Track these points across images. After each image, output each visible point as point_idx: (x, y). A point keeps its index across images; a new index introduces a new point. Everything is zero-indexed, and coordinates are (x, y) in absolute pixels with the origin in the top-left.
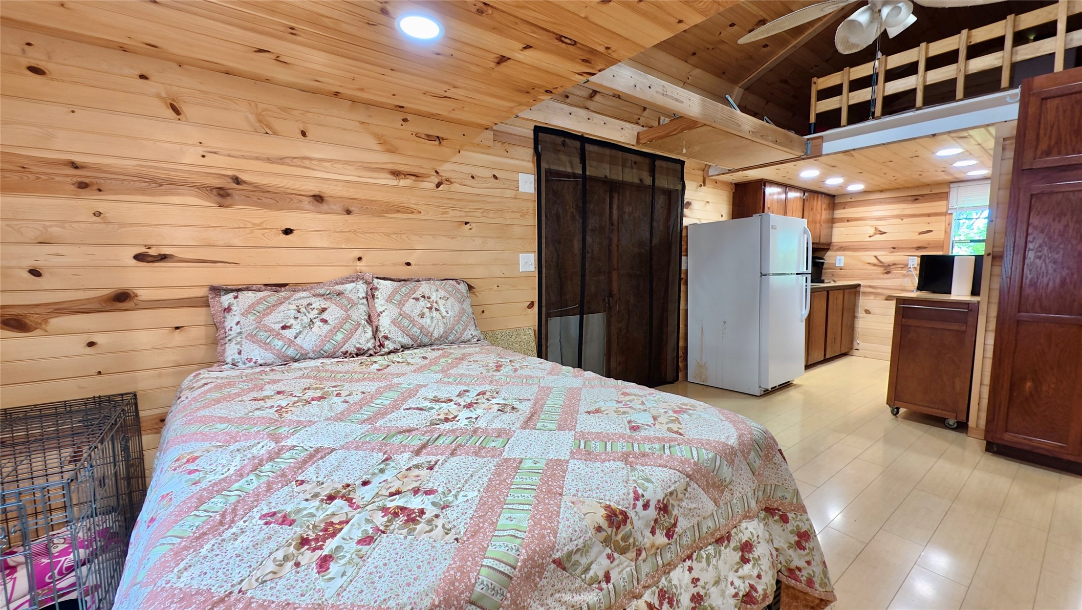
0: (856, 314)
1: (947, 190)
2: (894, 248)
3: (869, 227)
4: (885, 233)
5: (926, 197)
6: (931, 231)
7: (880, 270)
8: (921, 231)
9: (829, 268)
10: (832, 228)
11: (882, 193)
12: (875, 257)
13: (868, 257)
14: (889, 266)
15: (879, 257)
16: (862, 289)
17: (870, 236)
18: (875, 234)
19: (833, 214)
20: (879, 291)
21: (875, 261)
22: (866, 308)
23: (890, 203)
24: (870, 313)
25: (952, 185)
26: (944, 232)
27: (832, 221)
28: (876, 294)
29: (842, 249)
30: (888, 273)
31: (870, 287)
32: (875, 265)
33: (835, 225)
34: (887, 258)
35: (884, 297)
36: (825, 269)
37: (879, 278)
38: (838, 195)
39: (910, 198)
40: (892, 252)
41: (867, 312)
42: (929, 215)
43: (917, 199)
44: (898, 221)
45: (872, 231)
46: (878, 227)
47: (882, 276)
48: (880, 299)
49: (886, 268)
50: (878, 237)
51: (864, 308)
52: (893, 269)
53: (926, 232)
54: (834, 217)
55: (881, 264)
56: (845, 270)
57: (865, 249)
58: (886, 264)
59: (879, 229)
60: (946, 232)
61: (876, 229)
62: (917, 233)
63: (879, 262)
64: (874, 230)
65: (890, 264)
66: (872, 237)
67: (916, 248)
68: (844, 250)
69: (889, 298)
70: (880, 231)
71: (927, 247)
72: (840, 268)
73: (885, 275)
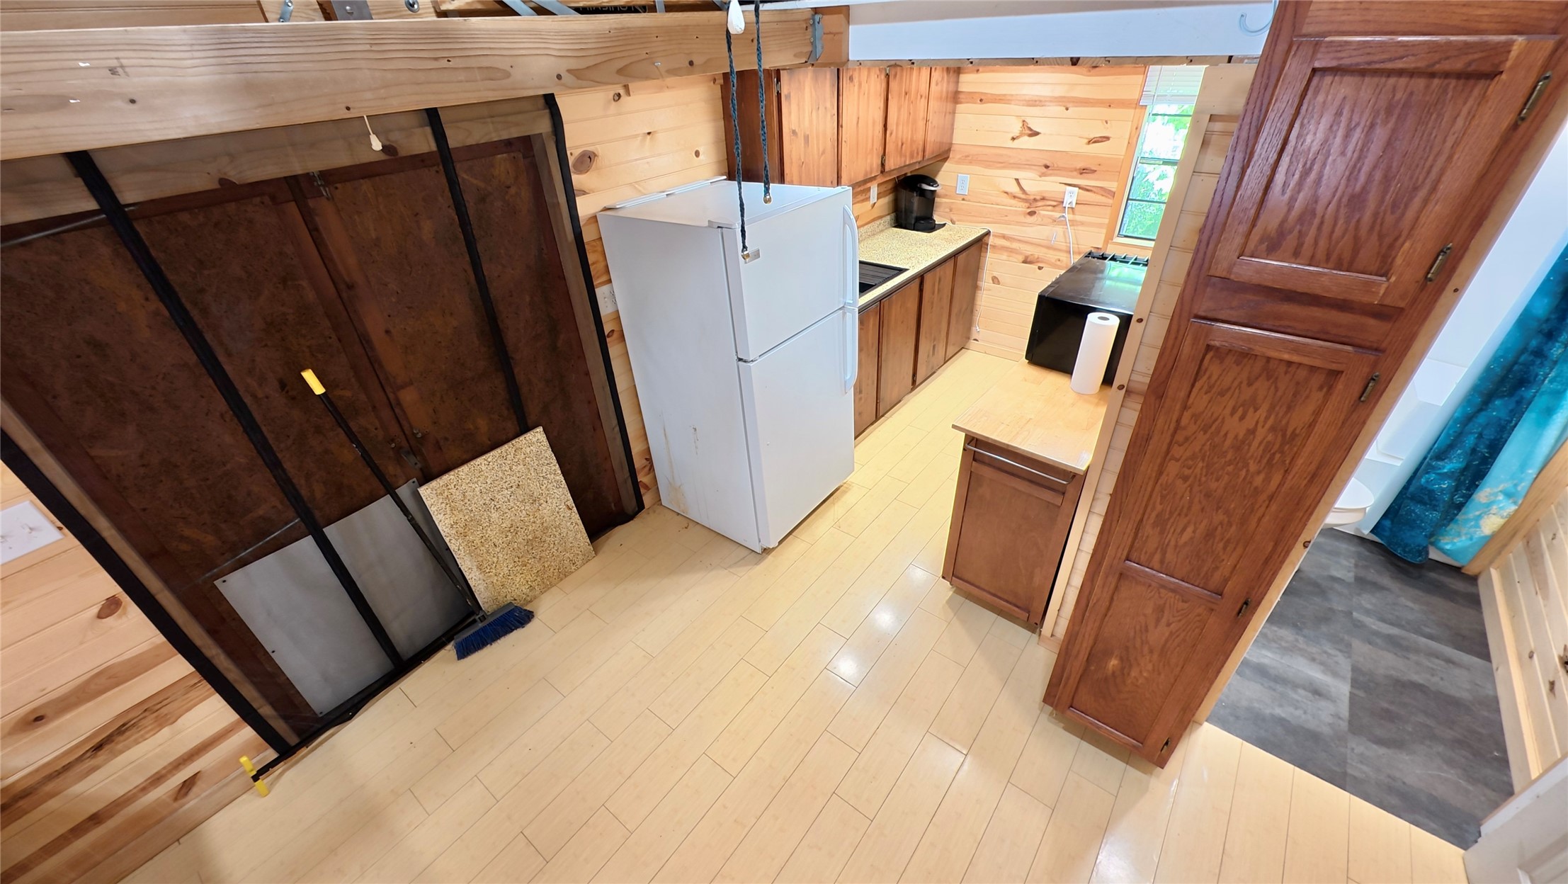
0: (979, 283)
2: (1047, 167)
3: (1014, 120)
4: (1037, 134)
6: (1108, 138)
7: (1022, 207)
8: (1092, 136)
9: (945, 196)
10: (954, 113)
12: (1017, 180)
13: (1005, 179)
14: (1035, 200)
15: (1022, 183)
16: (991, 240)
17: (1013, 139)
18: (1022, 134)
19: (957, 82)
20: (1015, 245)
21: (1014, 189)
22: (995, 274)
24: (999, 283)
26: (1126, 142)
27: (955, 98)
28: (1011, 251)
29: (969, 159)
30: (1032, 214)
31: (1004, 237)
32: (1015, 197)
33: (960, 108)
34: (1035, 184)
35: (1021, 258)
36: (939, 197)
37: (1018, 223)
40: (1043, 175)
41: (995, 280)
42: (1110, 104)
43: (1096, 67)
44: (1058, 110)
45: (1016, 128)
46: (1028, 120)
47: (1022, 219)
48: (1015, 260)
49: (1030, 204)
50: (1026, 142)
51: (992, 274)
52: (1041, 208)
53: (1100, 139)
54: (959, 90)
55: (1023, 196)
56: (969, 201)
57: (1005, 165)
58: (1032, 197)
59: (1029, 126)
60: (1129, 143)
61: (1023, 125)
62: (1087, 141)
63: (1021, 192)
64: (1021, 125)
65: (1038, 198)
66: (1015, 141)
67: (1080, 169)
68: (971, 163)
69: (1028, 260)
70: (1030, 129)
71: (1096, 171)
72: (963, 197)
73: (1028, 216)
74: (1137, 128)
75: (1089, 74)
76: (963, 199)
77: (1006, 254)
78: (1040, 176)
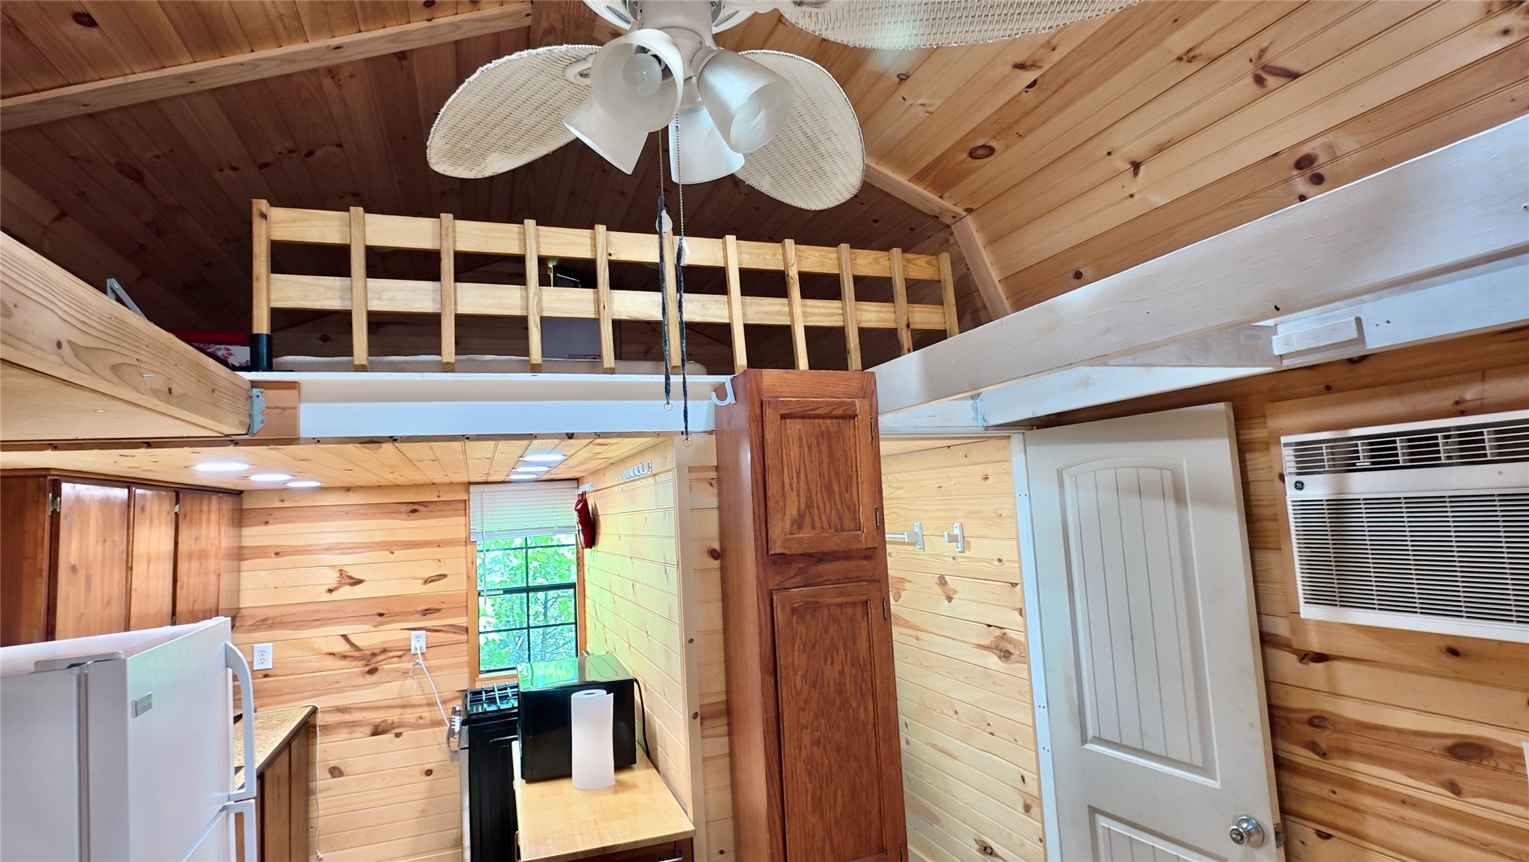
0: (312, 785)
1: (466, 498)
2: (381, 615)
3: (328, 570)
4: (360, 582)
5: (431, 507)
6: (444, 576)
7: (356, 668)
8: (427, 576)
11: (351, 494)
12: (344, 637)
13: (328, 638)
14: (374, 655)
15: (352, 638)
16: (320, 720)
17: (330, 591)
18: (341, 585)
19: (241, 537)
20: (357, 716)
21: (343, 647)
22: (333, 763)
23: (366, 516)
24: (341, 774)
25: (472, 488)
26: (465, 577)
27: (239, 554)
28: (352, 725)
29: (269, 623)
30: (372, 671)
31: (339, 710)
32: (345, 657)
33: (246, 564)
34: (368, 637)
35: (368, 730)
37: (354, 687)
38: (250, 492)
39: (404, 508)
40: (381, 624)
41: (335, 772)
42: (438, 544)
43: (414, 511)
44: (383, 555)
45: (332, 578)
46: (346, 569)
47: (361, 681)
48: (362, 735)
49: (369, 660)
50: (346, 592)
51: (329, 765)
52: (383, 662)
53: (437, 578)
54: (243, 545)
55: (356, 654)
56: (276, 676)
57: (321, 621)
58: (368, 653)
59: (348, 574)
60: (469, 577)
61: (341, 574)
62: (422, 581)
63: (352, 650)
64: (338, 575)
65: (377, 651)
66: (334, 593)
67: (421, 611)
68: (271, 627)
69: (380, 730)
70: (350, 577)
71: (440, 610)
72: (264, 673)
73: (368, 676)
74: (473, 563)
75: (409, 518)
76: (266, 676)
77: (346, 730)
78: (375, 627)
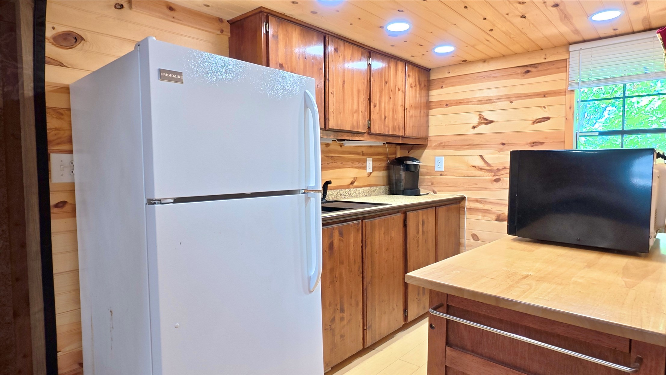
0: (461, 242)
1: (566, 57)
2: (503, 144)
3: (472, 115)
4: (491, 122)
5: (540, 68)
6: (548, 118)
7: (488, 177)
8: (535, 118)
9: (427, 174)
10: (427, 116)
11: (486, 64)
12: (481, 156)
13: (473, 157)
14: (498, 170)
15: (486, 158)
16: (467, 204)
17: (474, 127)
18: (480, 124)
19: (428, 96)
20: (487, 207)
21: (479, 162)
22: (474, 232)
23: (496, 78)
24: (478, 239)
25: (572, 48)
26: (564, 119)
27: (428, 105)
28: (484, 212)
29: (442, 146)
30: (498, 180)
31: (477, 201)
32: (481, 169)
33: (432, 112)
34: (493, 158)
35: (494, 217)
36: (423, 174)
37: (487, 189)
38: (433, 68)
39: (519, 70)
40: (501, 150)
41: (474, 237)
42: (544, 95)
43: (528, 72)
44: (505, 104)
45: (475, 120)
46: (483, 113)
47: (490, 185)
48: (490, 219)
49: (495, 173)
50: (483, 128)
51: (472, 232)
52: (504, 176)
53: (542, 120)
54: (430, 101)
55: (488, 168)
56: (446, 175)
57: (470, 146)
58: (495, 168)
59: (484, 117)
60: (566, 119)
61: (480, 117)
62: (531, 122)
63: (485, 165)
64: (478, 117)
65: (500, 168)
66: (476, 129)
67: (530, 143)
68: (444, 148)
69: (501, 218)
70: (486, 119)
71: (544, 143)
72: (440, 173)
73: (495, 183)
74: (570, 108)
75: (523, 78)
76: (441, 175)
77: (480, 214)
78: (499, 152)
